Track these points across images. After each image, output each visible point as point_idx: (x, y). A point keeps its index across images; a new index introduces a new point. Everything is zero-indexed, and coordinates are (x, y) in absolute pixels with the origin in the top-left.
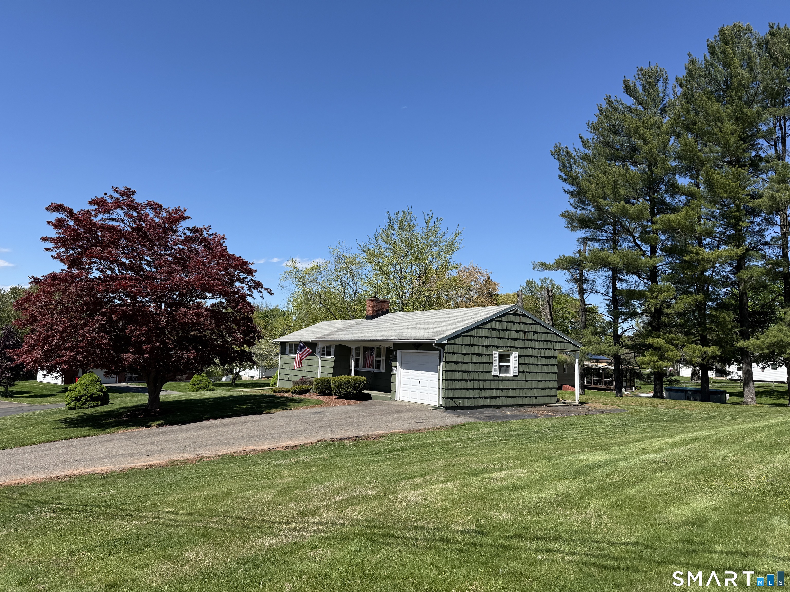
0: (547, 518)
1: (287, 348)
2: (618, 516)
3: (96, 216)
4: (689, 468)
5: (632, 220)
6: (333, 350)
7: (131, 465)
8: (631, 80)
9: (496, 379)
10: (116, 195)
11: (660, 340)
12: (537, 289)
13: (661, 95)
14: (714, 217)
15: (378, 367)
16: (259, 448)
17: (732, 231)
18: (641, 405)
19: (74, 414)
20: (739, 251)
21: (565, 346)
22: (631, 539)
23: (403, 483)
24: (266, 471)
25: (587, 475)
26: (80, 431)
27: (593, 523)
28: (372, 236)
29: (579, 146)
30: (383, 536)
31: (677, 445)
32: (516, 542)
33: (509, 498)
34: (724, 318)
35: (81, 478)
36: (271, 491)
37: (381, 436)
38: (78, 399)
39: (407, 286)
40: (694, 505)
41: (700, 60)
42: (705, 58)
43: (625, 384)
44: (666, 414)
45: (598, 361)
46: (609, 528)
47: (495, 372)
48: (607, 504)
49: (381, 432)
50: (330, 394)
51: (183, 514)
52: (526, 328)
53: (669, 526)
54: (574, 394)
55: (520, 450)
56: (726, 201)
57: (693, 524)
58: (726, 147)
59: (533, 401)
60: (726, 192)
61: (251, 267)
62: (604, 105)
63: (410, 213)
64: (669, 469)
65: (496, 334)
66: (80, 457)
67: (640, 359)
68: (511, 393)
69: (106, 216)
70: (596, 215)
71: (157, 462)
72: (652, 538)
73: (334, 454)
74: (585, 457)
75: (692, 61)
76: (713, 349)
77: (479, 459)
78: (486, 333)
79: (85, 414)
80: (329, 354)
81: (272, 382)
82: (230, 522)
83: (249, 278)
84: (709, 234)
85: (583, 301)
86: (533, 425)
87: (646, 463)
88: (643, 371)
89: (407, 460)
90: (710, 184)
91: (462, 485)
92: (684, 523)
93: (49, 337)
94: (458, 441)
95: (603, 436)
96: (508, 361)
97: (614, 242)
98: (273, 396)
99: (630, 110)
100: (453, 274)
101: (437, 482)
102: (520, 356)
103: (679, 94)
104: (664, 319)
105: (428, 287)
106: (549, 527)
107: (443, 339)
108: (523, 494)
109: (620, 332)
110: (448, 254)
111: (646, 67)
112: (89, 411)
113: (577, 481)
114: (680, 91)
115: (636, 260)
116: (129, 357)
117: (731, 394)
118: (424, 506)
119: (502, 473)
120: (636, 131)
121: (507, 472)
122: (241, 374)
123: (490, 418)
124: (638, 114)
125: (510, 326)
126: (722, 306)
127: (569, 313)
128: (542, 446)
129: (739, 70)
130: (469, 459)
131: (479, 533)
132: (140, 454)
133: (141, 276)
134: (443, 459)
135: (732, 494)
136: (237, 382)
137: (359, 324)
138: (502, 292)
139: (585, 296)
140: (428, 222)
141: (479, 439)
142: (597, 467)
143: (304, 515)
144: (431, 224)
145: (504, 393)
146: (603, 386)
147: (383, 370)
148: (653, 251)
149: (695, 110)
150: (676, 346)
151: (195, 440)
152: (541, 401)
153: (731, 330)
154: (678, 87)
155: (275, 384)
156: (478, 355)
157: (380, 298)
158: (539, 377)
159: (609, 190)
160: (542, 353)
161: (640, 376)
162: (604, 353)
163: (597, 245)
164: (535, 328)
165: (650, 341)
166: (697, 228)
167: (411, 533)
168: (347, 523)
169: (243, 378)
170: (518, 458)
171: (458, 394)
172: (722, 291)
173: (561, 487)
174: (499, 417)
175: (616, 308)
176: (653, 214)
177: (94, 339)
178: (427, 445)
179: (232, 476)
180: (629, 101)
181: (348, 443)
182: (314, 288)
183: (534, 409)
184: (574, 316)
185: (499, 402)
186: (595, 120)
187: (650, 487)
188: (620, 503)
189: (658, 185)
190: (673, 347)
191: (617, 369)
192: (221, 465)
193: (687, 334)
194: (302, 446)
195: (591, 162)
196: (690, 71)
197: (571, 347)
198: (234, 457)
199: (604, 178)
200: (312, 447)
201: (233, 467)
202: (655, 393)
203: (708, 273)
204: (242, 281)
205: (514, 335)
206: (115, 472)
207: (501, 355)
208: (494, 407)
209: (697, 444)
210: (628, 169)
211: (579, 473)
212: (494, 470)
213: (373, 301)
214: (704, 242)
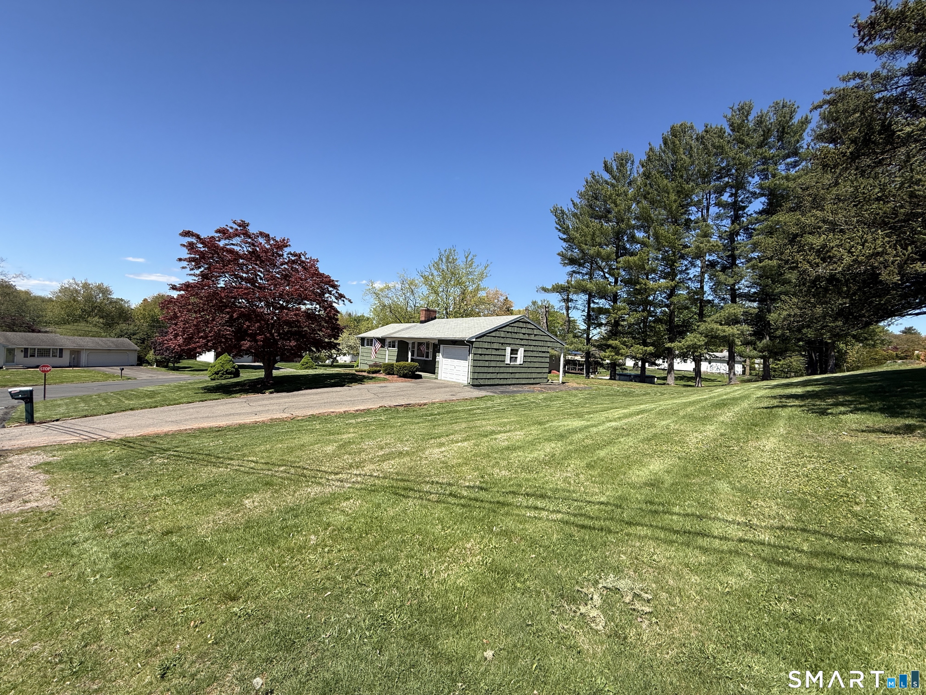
0: (536, 476)
1: (366, 342)
2: (592, 476)
3: (219, 241)
4: (643, 434)
5: (603, 260)
6: (397, 344)
7: (242, 422)
8: (609, 161)
9: (508, 366)
10: (235, 226)
11: (617, 342)
12: (538, 307)
13: (629, 173)
14: (657, 259)
15: (427, 357)
16: (337, 411)
17: (669, 270)
18: (601, 384)
19: (213, 383)
20: (673, 283)
21: (556, 345)
22: (603, 499)
23: (432, 441)
24: (338, 428)
25: (568, 438)
26: (213, 395)
27: (572, 482)
28: (427, 266)
29: (571, 206)
30: (405, 489)
31: (631, 415)
32: (510, 499)
33: (508, 457)
34: (659, 328)
35: (202, 431)
36: (335, 444)
37: (425, 404)
38: (217, 373)
39: (451, 302)
40: (651, 467)
41: (657, 149)
42: (661, 147)
43: (591, 370)
44: (618, 391)
45: (575, 355)
46: (585, 488)
47: (508, 361)
48: (583, 464)
49: (425, 402)
50: (393, 374)
51: (262, 463)
52: (530, 332)
53: (633, 486)
54: (558, 376)
55: (520, 416)
56: (667, 249)
57: (652, 485)
58: (670, 211)
59: (532, 381)
60: (667, 242)
61: (336, 283)
62: (590, 179)
63: (454, 251)
64: (628, 435)
65: (509, 335)
66: (207, 415)
67: (603, 354)
68: (517, 376)
69: (227, 242)
70: (580, 256)
71: (261, 419)
72: (620, 497)
73: (389, 416)
74: (566, 423)
75: (651, 149)
76: (650, 349)
77: (491, 422)
78: (502, 334)
79: (221, 384)
80: (394, 347)
81: (355, 365)
82: (292, 471)
83: (335, 291)
84: (654, 271)
85: (568, 314)
86: (531, 397)
87: (611, 429)
88: (604, 362)
89: (440, 423)
90: (657, 237)
91: (475, 445)
92: (646, 484)
93: (187, 328)
94: (478, 408)
95: (577, 406)
96: (517, 354)
97: (591, 275)
98: (355, 374)
99: (607, 183)
100: (482, 294)
101: (457, 442)
102: (525, 351)
103: (640, 173)
104: (620, 328)
105: (465, 303)
106: (537, 485)
107: (472, 338)
108: (519, 454)
109: (590, 336)
110: (480, 280)
111: (619, 153)
112: (224, 382)
113: (560, 444)
114: (641, 170)
115: (605, 287)
116: (246, 344)
117: (658, 378)
118: (443, 462)
119: (505, 435)
120: (610, 198)
121: (508, 434)
122: (338, 358)
123: (502, 392)
124: (612, 185)
125: (519, 330)
126: (658, 321)
127: (559, 323)
128: (536, 413)
129: (683, 156)
130: (484, 423)
131: (481, 489)
132: (251, 413)
133: (256, 286)
134: (465, 422)
135: (679, 458)
136: (334, 364)
137: (415, 326)
138: (515, 308)
139: (570, 311)
140: (467, 258)
141: (493, 407)
142: (575, 431)
143: (351, 466)
144: (469, 259)
145: (513, 376)
146: (577, 371)
147: (430, 358)
148: (616, 282)
149: (650, 184)
150: (627, 346)
151: (293, 404)
152: (537, 381)
153: (662, 336)
154: (640, 166)
155: (358, 366)
156: (496, 349)
157: (431, 308)
158: (537, 365)
159: (589, 239)
160: (540, 349)
161: (602, 365)
162: (580, 350)
163: (579, 277)
164: (536, 332)
165: (610, 342)
166: (647, 267)
167: (427, 488)
168: (381, 476)
169: (340, 362)
170: (519, 422)
171: (481, 376)
172: (659, 310)
173: (549, 447)
174: (508, 392)
175: (589, 320)
176: (618, 257)
177: (219, 330)
178: (456, 412)
179: (312, 431)
180: (607, 176)
181: (401, 409)
182: (387, 302)
183: (532, 386)
184: (562, 325)
185: (509, 382)
186: (583, 189)
187: (615, 449)
188: (593, 463)
189: (622, 236)
190: (625, 347)
191: (587, 361)
192: (307, 423)
193: (634, 338)
194: (368, 410)
195: (578, 218)
196: (649, 156)
197: (559, 345)
198: (318, 417)
199: (586, 230)
200: (375, 411)
201: (315, 424)
202: (611, 376)
203: (651, 298)
204: (330, 293)
205: (521, 336)
206: (228, 426)
207: (512, 350)
208: (506, 385)
209: (646, 415)
210: (602, 225)
211: (561, 437)
212: (500, 432)
213: (425, 310)
214: (650, 277)
